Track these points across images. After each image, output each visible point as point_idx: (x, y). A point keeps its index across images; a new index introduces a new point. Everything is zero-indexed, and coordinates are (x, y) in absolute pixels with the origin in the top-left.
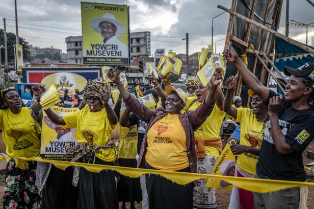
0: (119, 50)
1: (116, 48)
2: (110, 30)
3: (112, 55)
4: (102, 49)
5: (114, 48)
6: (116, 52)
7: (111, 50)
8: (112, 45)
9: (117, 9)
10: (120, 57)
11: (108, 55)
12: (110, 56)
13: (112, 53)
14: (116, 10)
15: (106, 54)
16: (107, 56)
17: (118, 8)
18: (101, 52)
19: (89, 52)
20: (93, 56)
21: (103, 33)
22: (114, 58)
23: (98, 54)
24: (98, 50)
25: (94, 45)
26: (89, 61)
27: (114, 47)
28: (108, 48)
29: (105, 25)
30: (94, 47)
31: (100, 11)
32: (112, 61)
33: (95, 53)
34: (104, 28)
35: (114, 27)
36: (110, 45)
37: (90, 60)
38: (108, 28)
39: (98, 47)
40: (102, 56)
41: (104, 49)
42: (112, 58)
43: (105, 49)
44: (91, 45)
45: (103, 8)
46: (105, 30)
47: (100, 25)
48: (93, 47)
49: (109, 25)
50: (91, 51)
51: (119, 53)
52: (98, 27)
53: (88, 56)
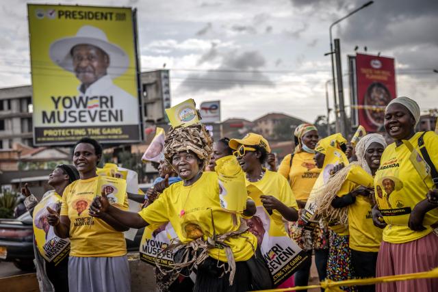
0: (117, 106)
1: (109, 104)
2: (95, 64)
3: (101, 120)
4: (78, 106)
5: (106, 103)
6: (110, 113)
7: (99, 109)
8: (101, 98)
9: (109, 16)
10: (119, 123)
11: (93, 120)
12: (97, 122)
13: (101, 116)
14: (106, 18)
15: (87, 118)
16: (89, 123)
17: (111, 14)
18: (76, 115)
19: (49, 115)
20: (58, 124)
21: (78, 71)
22: (107, 127)
23: (69, 119)
24: (68, 110)
25: (59, 98)
26: (47, 136)
27: (105, 101)
28: (90, 103)
29: (83, 53)
30: (60, 104)
31: (70, 21)
32: (102, 134)
33: (62, 118)
34: (82, 59)
35: (103, 57)
36: (96, 97)
37: (50, 133)
38: (90, 58)
39: (67, 103)
40: (78, 124)
41: (81, 108)
42: (101, 127)
43: (85, 106)
44: (53, 98)
45: (78, 16)
46: (84, 64)
47: (72, 52)
48: (56, 103)
49: (93, 52)
50: (53, 114)
51: (118, 116)
52: (67, 58)
53: (47, 125)
